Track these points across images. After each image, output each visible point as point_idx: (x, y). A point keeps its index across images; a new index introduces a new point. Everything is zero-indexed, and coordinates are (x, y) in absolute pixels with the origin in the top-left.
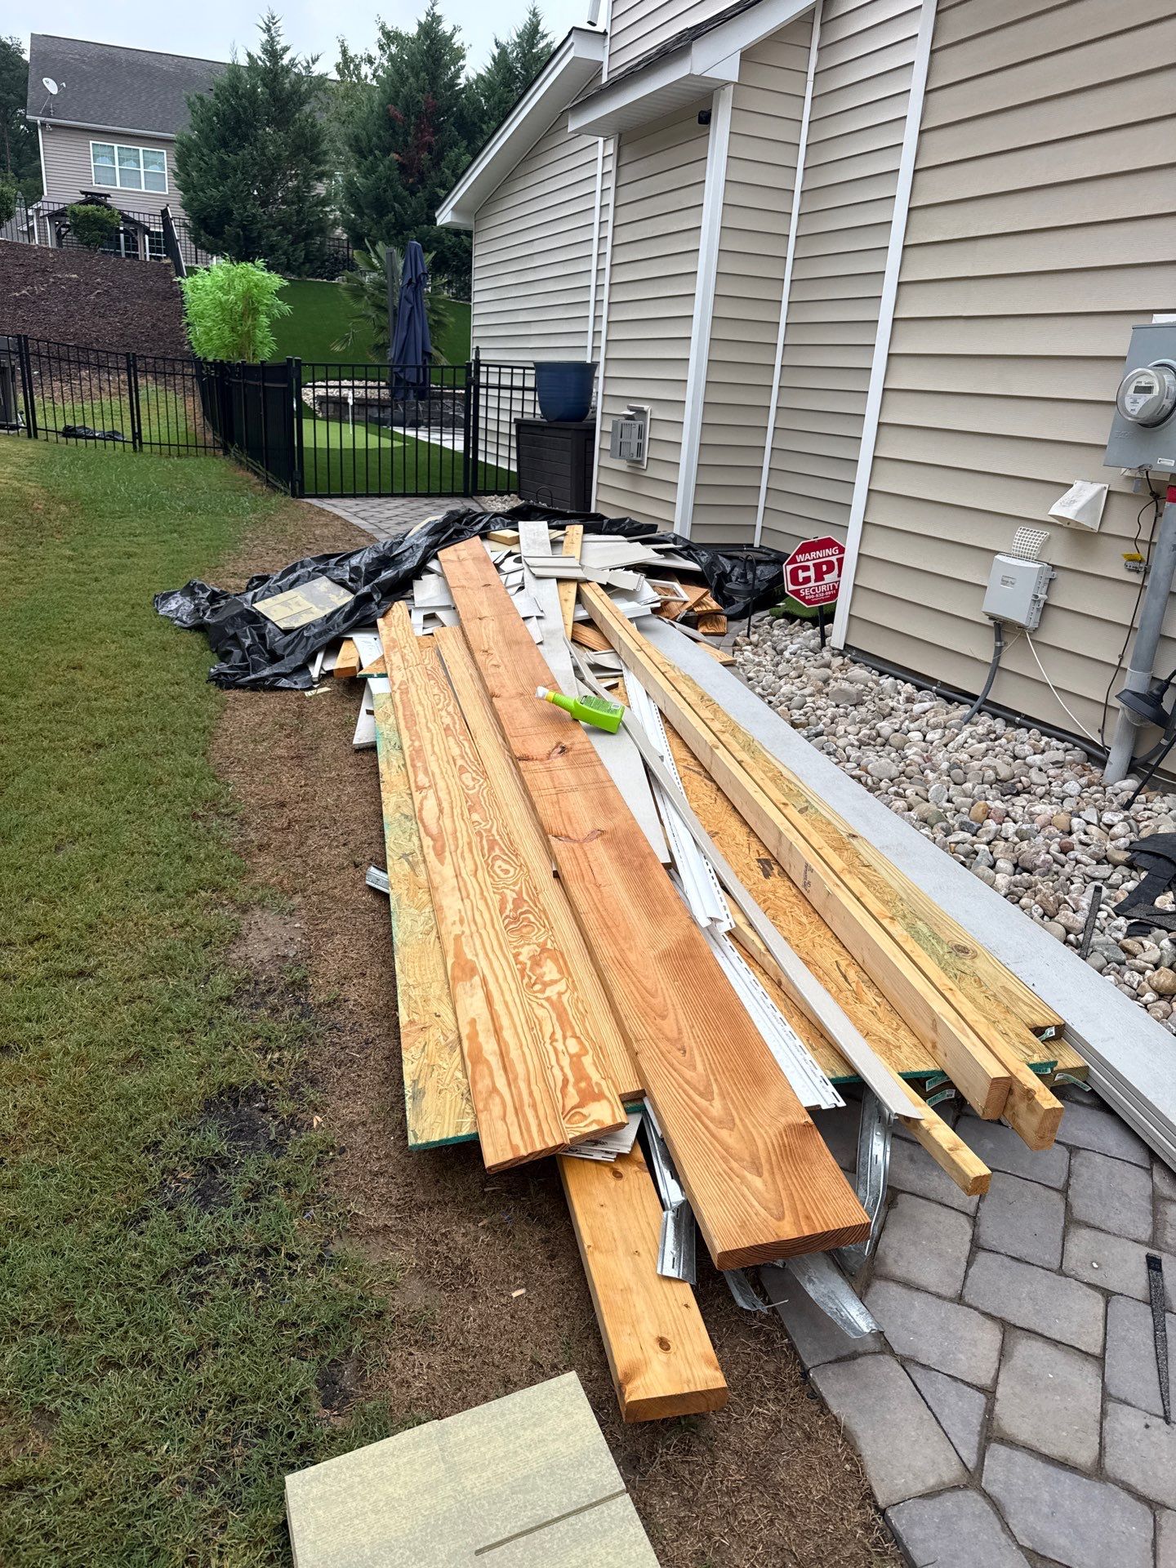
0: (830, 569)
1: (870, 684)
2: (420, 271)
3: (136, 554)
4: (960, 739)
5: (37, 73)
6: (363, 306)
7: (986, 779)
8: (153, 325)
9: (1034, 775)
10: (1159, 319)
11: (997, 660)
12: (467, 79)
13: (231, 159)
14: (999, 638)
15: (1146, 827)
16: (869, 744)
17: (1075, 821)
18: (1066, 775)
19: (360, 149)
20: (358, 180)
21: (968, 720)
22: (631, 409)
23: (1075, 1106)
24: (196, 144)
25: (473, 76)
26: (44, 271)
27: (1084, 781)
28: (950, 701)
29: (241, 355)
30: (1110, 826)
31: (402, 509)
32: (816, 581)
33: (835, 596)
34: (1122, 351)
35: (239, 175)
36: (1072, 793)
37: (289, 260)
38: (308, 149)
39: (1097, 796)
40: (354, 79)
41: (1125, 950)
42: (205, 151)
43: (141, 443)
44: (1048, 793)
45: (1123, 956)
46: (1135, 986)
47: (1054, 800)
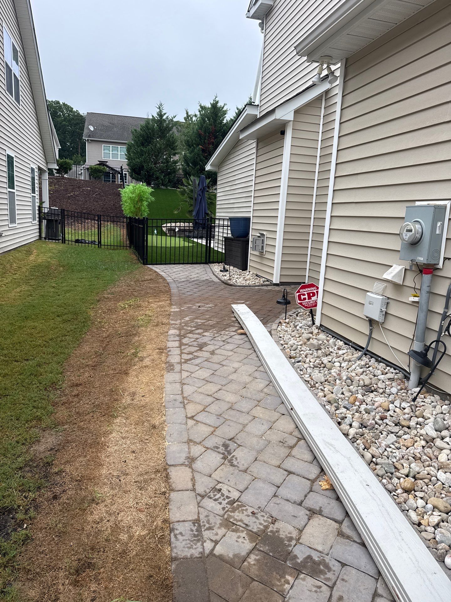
0: (314, 295)
1: (325, 341)
2: (204, 185)
3: (78, 286)
4: (353, 367)
5: (88, 124)
6: (185, 197)
7: (360, 385)
8: (113, 205)
9: (380, 385)
10: (418, 203)
11: (371, 333)
12: (227, 120)
13: (144, 149)
14: (371, 325)
15: (419, 410)
16: (317, 367)
17: (391, 405)
18: (393, 384)
19: (189, 145)
20: (188, 155)
21: (360, 359)
22: (260, 234)
23: (352, 543)
24: (134, 145)
25: (229, 119)
26: (79, 187)
27: (399, 387)
28: (356, 349)
29: (137, 215)
30: (404, 409)
31: (181, 269)
32: (308, 300)
33: (316, 306)
34: (403, 215)
35: (147, 154)
36: (394, 393)
37: (163, 182)
38: (171, 146)
39: (404, 394)
40: (190, 122)
41: (396, 468)
42: (136, 147)
43: (101, 245)
44: (384, 392)
45: (393, 470)
46: (395, 485)
47: (386, 395)
